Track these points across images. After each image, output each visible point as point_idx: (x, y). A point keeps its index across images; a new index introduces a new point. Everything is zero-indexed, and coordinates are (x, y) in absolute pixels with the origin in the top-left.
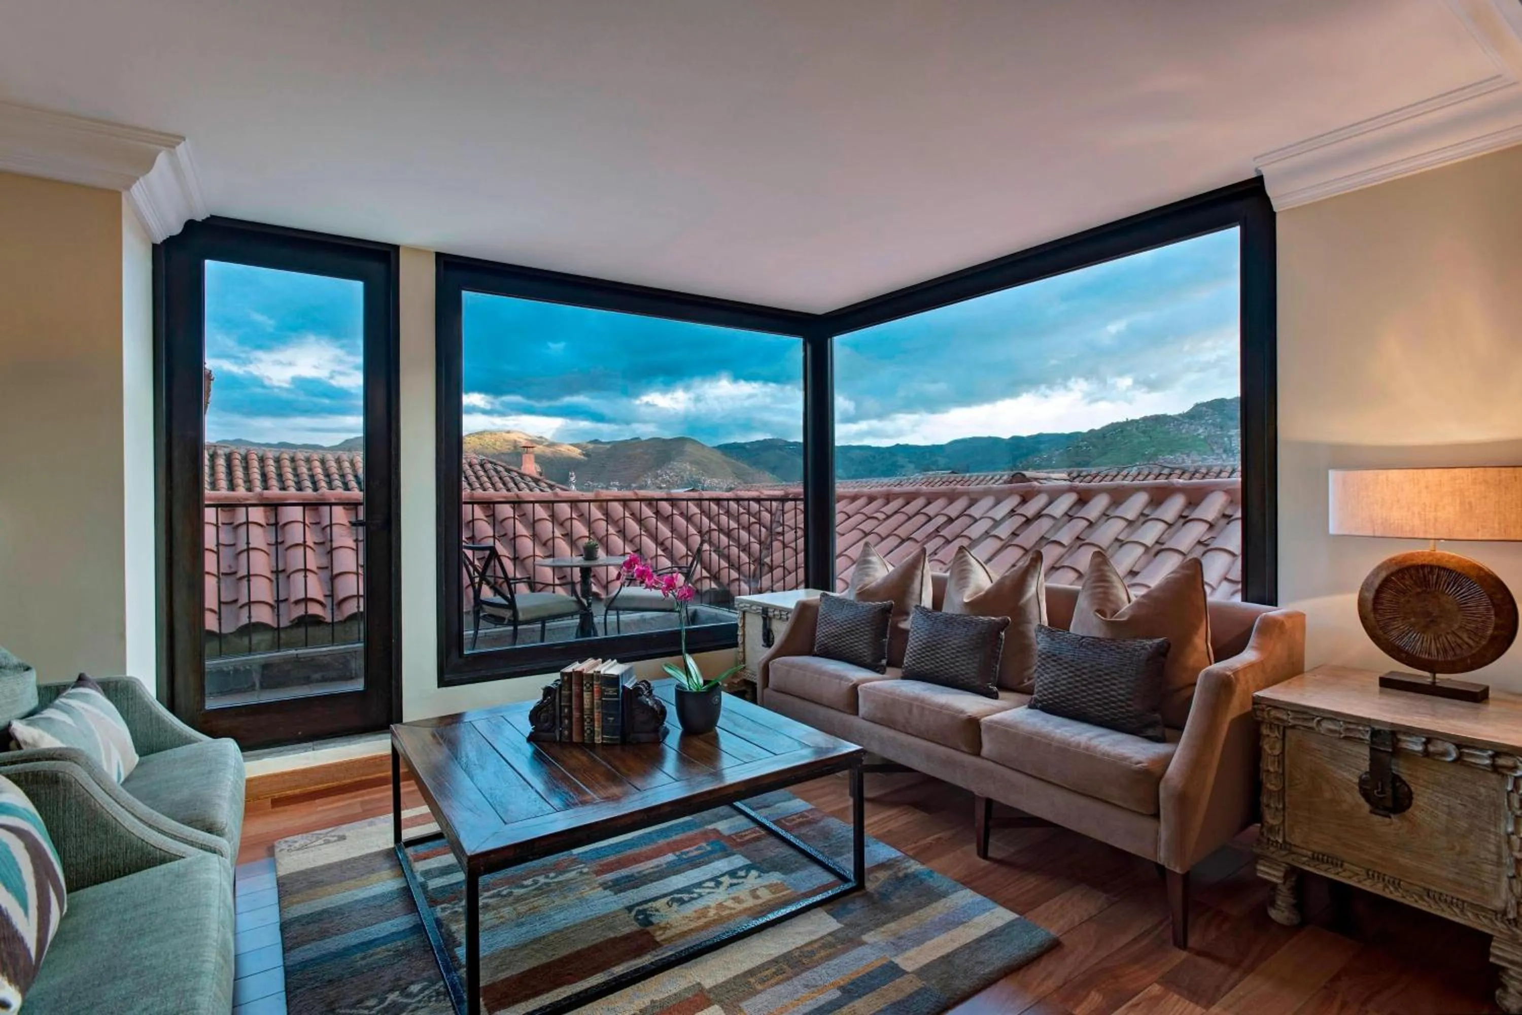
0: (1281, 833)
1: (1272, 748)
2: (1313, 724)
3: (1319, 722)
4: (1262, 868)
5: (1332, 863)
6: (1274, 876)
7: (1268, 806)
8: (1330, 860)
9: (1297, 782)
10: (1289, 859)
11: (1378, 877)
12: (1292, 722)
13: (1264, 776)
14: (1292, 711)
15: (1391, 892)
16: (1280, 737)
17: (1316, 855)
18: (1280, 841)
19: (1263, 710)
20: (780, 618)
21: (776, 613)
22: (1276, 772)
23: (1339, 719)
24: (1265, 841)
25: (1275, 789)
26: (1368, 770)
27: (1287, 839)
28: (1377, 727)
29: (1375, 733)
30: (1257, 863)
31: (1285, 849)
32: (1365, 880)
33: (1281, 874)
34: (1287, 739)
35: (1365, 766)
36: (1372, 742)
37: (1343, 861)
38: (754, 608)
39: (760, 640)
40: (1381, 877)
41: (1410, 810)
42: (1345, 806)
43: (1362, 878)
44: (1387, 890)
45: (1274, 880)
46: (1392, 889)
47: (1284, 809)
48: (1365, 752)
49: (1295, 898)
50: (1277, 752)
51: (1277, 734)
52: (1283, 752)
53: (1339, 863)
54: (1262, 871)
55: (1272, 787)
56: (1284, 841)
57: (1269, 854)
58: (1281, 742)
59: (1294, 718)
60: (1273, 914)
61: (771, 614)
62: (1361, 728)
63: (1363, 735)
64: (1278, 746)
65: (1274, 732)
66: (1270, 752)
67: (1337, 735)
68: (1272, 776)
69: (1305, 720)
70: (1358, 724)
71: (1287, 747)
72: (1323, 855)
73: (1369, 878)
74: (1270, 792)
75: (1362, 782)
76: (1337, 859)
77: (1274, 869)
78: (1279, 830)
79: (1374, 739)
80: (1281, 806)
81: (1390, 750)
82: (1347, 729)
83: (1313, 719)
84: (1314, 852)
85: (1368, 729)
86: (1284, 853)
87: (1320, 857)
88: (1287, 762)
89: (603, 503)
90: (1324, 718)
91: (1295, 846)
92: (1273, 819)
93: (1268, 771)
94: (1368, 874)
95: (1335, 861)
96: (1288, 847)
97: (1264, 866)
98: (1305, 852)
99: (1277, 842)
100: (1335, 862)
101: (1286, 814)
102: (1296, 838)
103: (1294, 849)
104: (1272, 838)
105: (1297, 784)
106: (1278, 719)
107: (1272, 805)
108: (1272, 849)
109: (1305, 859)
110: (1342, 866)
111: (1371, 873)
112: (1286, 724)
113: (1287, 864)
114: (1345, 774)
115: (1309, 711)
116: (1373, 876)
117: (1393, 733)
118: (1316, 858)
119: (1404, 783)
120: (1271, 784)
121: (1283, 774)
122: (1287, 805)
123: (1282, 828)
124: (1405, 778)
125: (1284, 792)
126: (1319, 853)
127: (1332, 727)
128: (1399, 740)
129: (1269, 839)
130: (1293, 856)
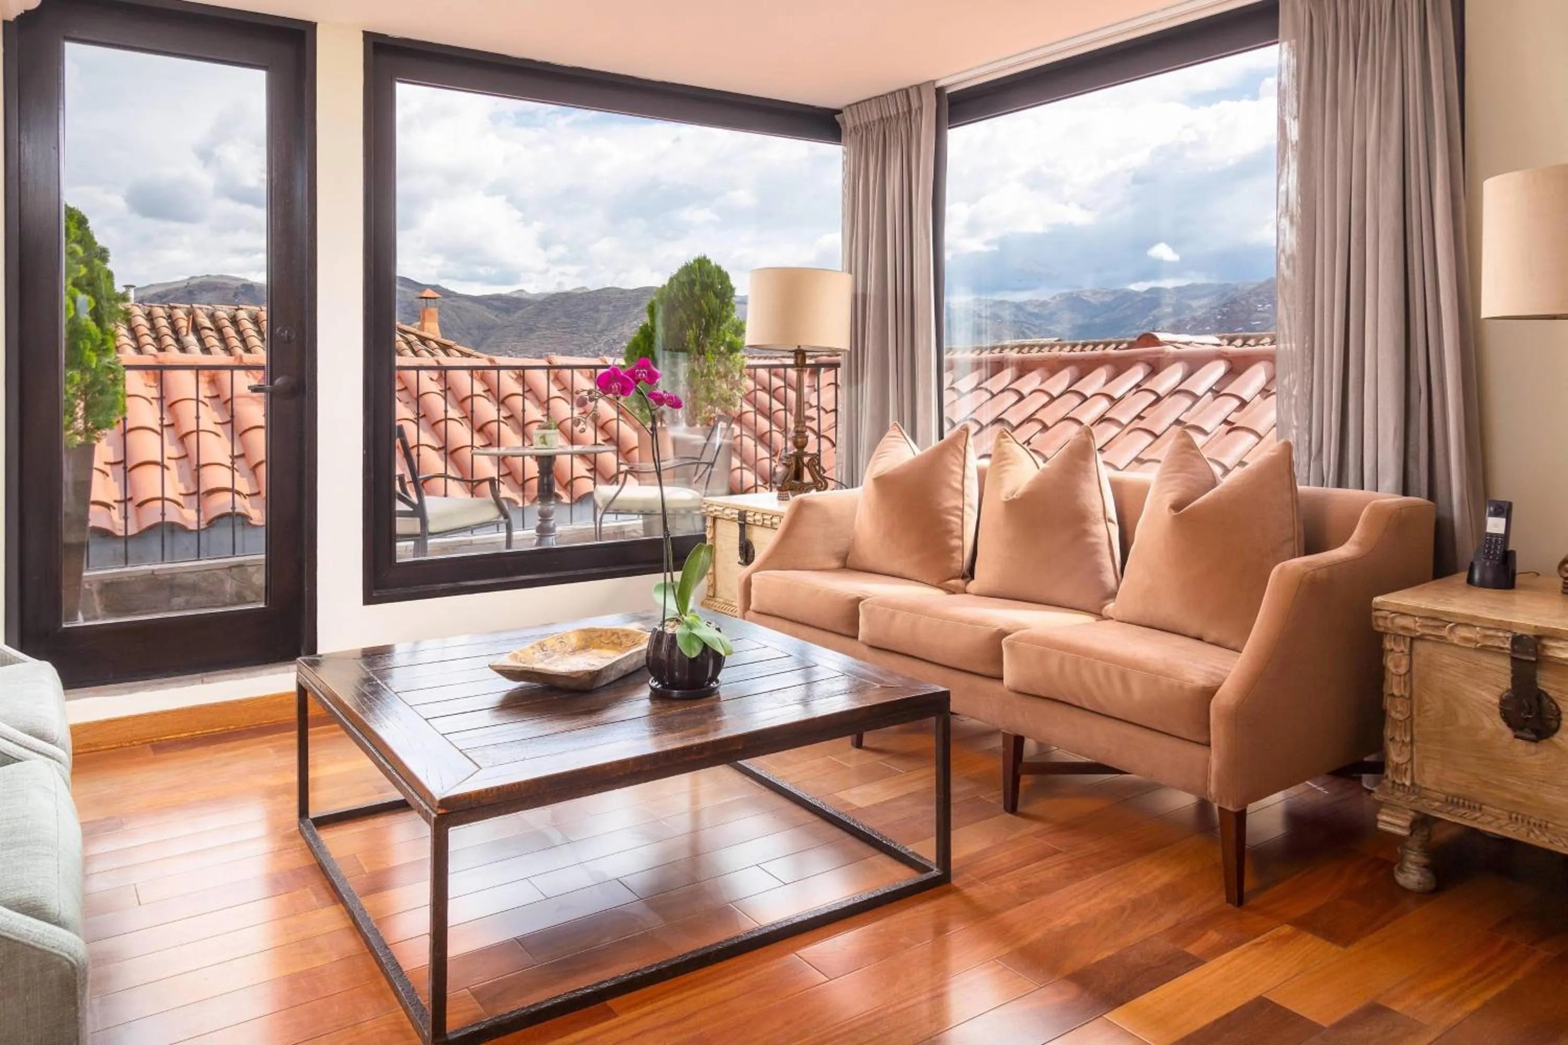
0: (1409, 774)
1: (1397, 666)
2: (1445, 633)
3: (1451, 629)
4: (1384, 818)
5: (1469, 807)
6: (1400, 826)
7: (1392, 739)
8: (1467, 803)
9: (1427, 707)
10: (1417, 806)
11: (1523, 821)
12: (1421, 631)
13: (1388, 701)
14: (1420, 617)
15: (1537, 836)
16: (1407, 651)
17: (1450, 799)
18: (1408, 783)
19: (1386, 618)
20: (763, 526)
21: (758, 517)
22: (1402, 696)
23: (1475, 624)
24: (1390, 785)
25: (1401, 718)
26: (1510, 687)
27: (1417, 781)
28: (1519, 632)
29: (1517, 640)
30: (1378, 812)
31: (1414, 793)
32: (1507, 824)
33: (1406, 824)
34: (1414, 654)
35: (1506, 683)
36: (1513, 650)
37: (1481, 804)
38: (728, 511)
39: (736, 556)
40: (1526, 820)
41: (1558, 734)
42: (1483, 735)
43: (1503, 823)
44: (1532, 835)
45: (1399, 831)
46: (1537, 832)
47: (1412, 742)
48: (1505, 664)
49: (1426, 857)
50: (1403, 670)
51: (1402, 648)
52: (1409, 671)
53: (1477, 805)
54: (1383, 821)
55: (1399, 716)
56: (1413, 784)
57: (1394, 801)
58: (1408, 657)
59: (1423, 626)
60: (1401, 879)
61: (749, 519)
62: (1501, 634)
63: (1503, 642)
64: (1405, 662)
65: (1399, 646)
66: (1394, 670)
67: (1472, 645)
68: (1398, 701)
69: (1437, 627)
70: (1497, 630)
71: (1415, 665)
72: (1459, 798)
73: (1512, 823)
74: (1395, 721)
75: (1503, 702)
76: (1476, 802)
77: (1397, 818)
78: (1406, 769)
79: (1516, 647)
80: (1408, 739)
81: (1534, 659)
82: (1486, 636)
83: (1445, 627)
84: (1447, 795)
85: (1508, 635)
86: (1413, 798)
87: (1455, 800)
88: (1415, 682)
89: (521, 372)
90: (1458, 624)
91: (1426, 789)
92: (1399, 755)
93: (1393, 695)
94: (1511, 818)
95: (1472, 804)
96: (1417, 790)
97: (1388, 815)
98: (1435, 795)
99: (1404, 785)
100: (1476, 806)
101: (1415, 749)
102: (1428, 779)
103: (1424, 792)
104: (1398, 781)
105: (1426, 711)
106: (1404, 628)
107: (1397, 738)
108: (1398, 794)
109: (1437, 804)
110: (1480, 809)
111: (1514, 816)
112: (1413, 635)
113: (1416, 811)
114: (1483, 694)
115: (1441, 616)
116: (1517, 819)
117: (1539, 638)
118: (1452, 801)
119: (1552, 701)
120: (1397, 712)
121: (1410, 698)
122: (1415, 737)
123: (1409, 767)
124: (1552, 694)
125: (1412, 721)
126: (1454, 796)
127: (1469, 635)
128: (1544, 647)
129: (1394, 782)
130: (1425, 801)
